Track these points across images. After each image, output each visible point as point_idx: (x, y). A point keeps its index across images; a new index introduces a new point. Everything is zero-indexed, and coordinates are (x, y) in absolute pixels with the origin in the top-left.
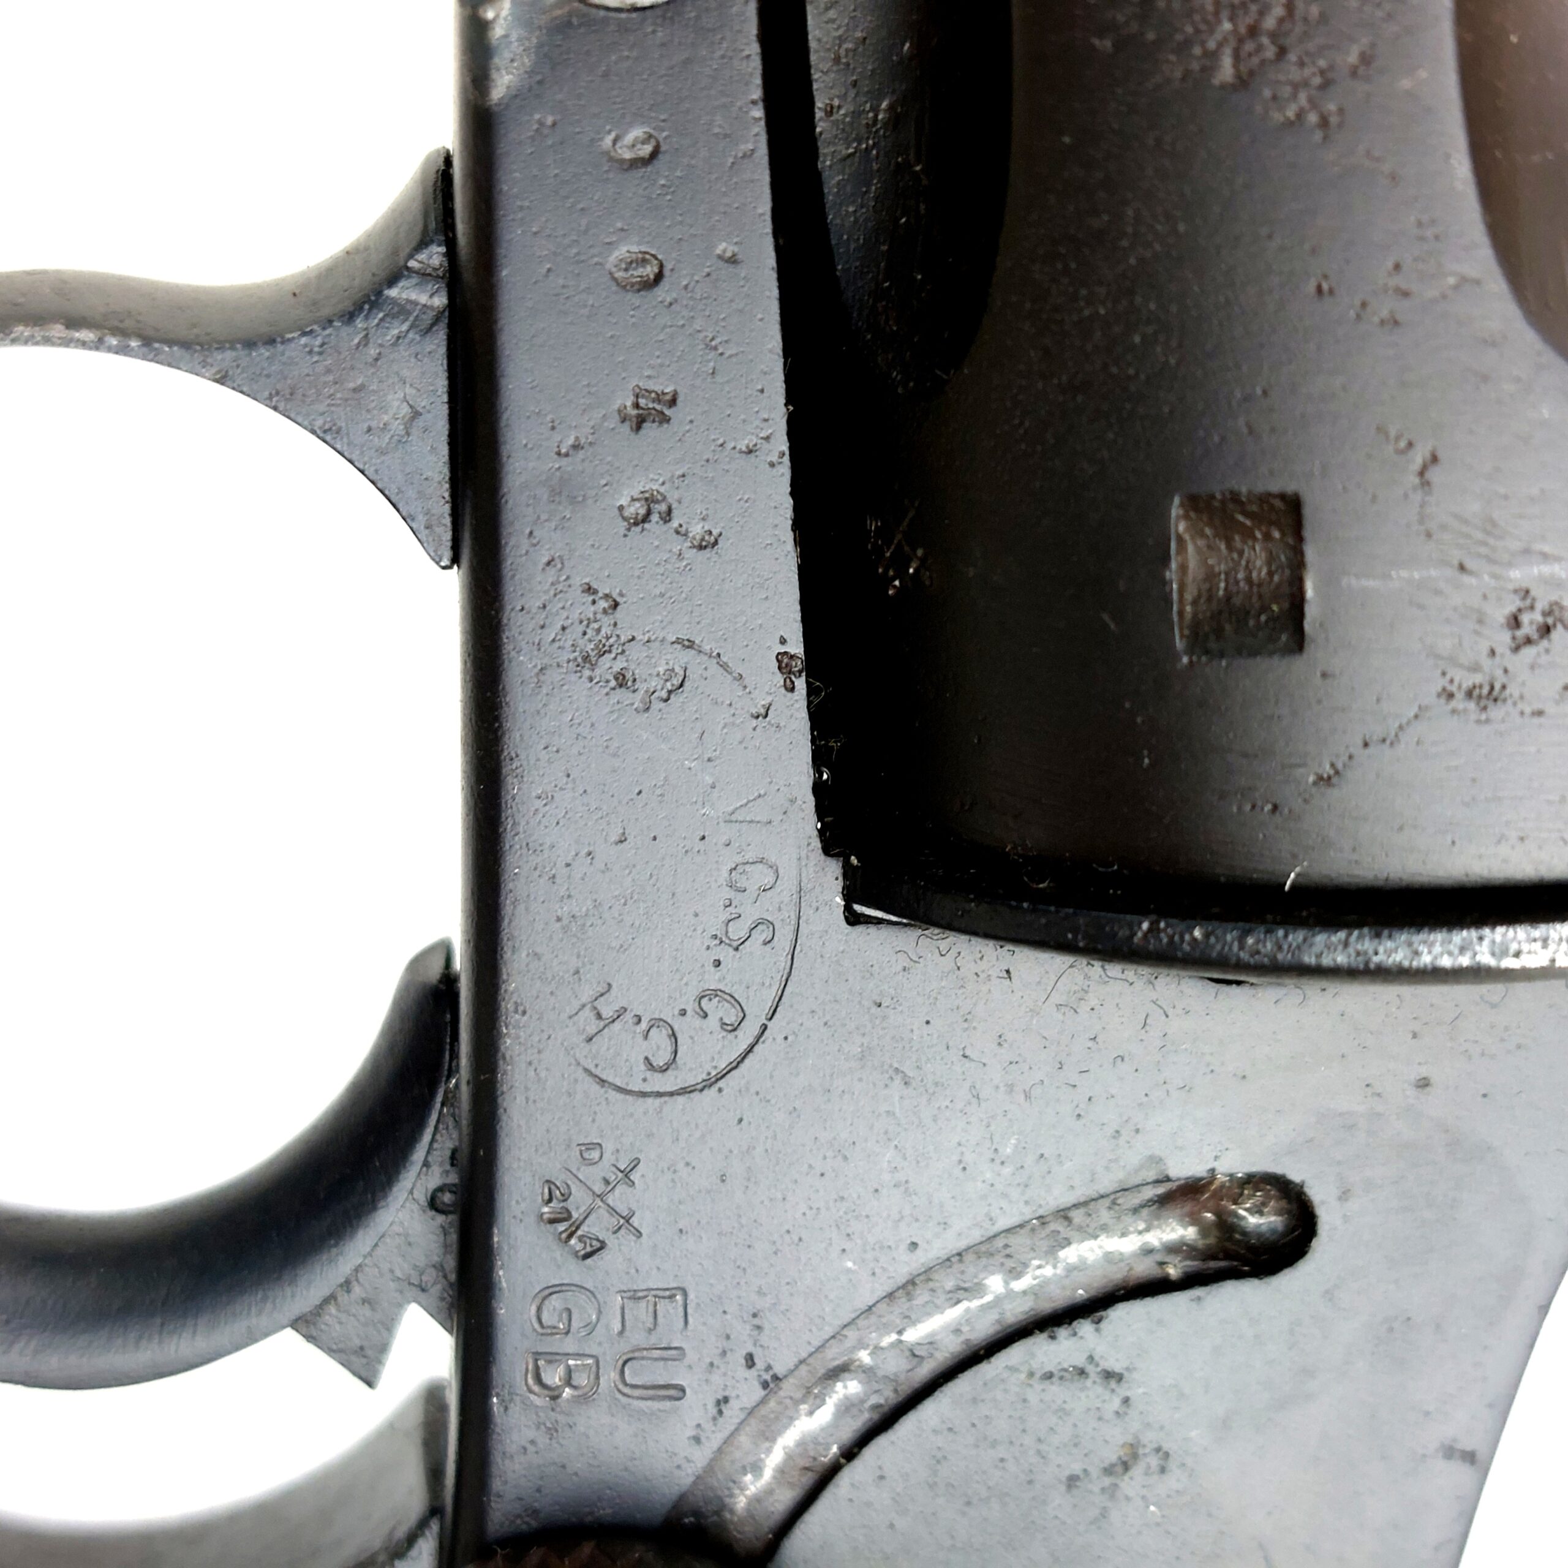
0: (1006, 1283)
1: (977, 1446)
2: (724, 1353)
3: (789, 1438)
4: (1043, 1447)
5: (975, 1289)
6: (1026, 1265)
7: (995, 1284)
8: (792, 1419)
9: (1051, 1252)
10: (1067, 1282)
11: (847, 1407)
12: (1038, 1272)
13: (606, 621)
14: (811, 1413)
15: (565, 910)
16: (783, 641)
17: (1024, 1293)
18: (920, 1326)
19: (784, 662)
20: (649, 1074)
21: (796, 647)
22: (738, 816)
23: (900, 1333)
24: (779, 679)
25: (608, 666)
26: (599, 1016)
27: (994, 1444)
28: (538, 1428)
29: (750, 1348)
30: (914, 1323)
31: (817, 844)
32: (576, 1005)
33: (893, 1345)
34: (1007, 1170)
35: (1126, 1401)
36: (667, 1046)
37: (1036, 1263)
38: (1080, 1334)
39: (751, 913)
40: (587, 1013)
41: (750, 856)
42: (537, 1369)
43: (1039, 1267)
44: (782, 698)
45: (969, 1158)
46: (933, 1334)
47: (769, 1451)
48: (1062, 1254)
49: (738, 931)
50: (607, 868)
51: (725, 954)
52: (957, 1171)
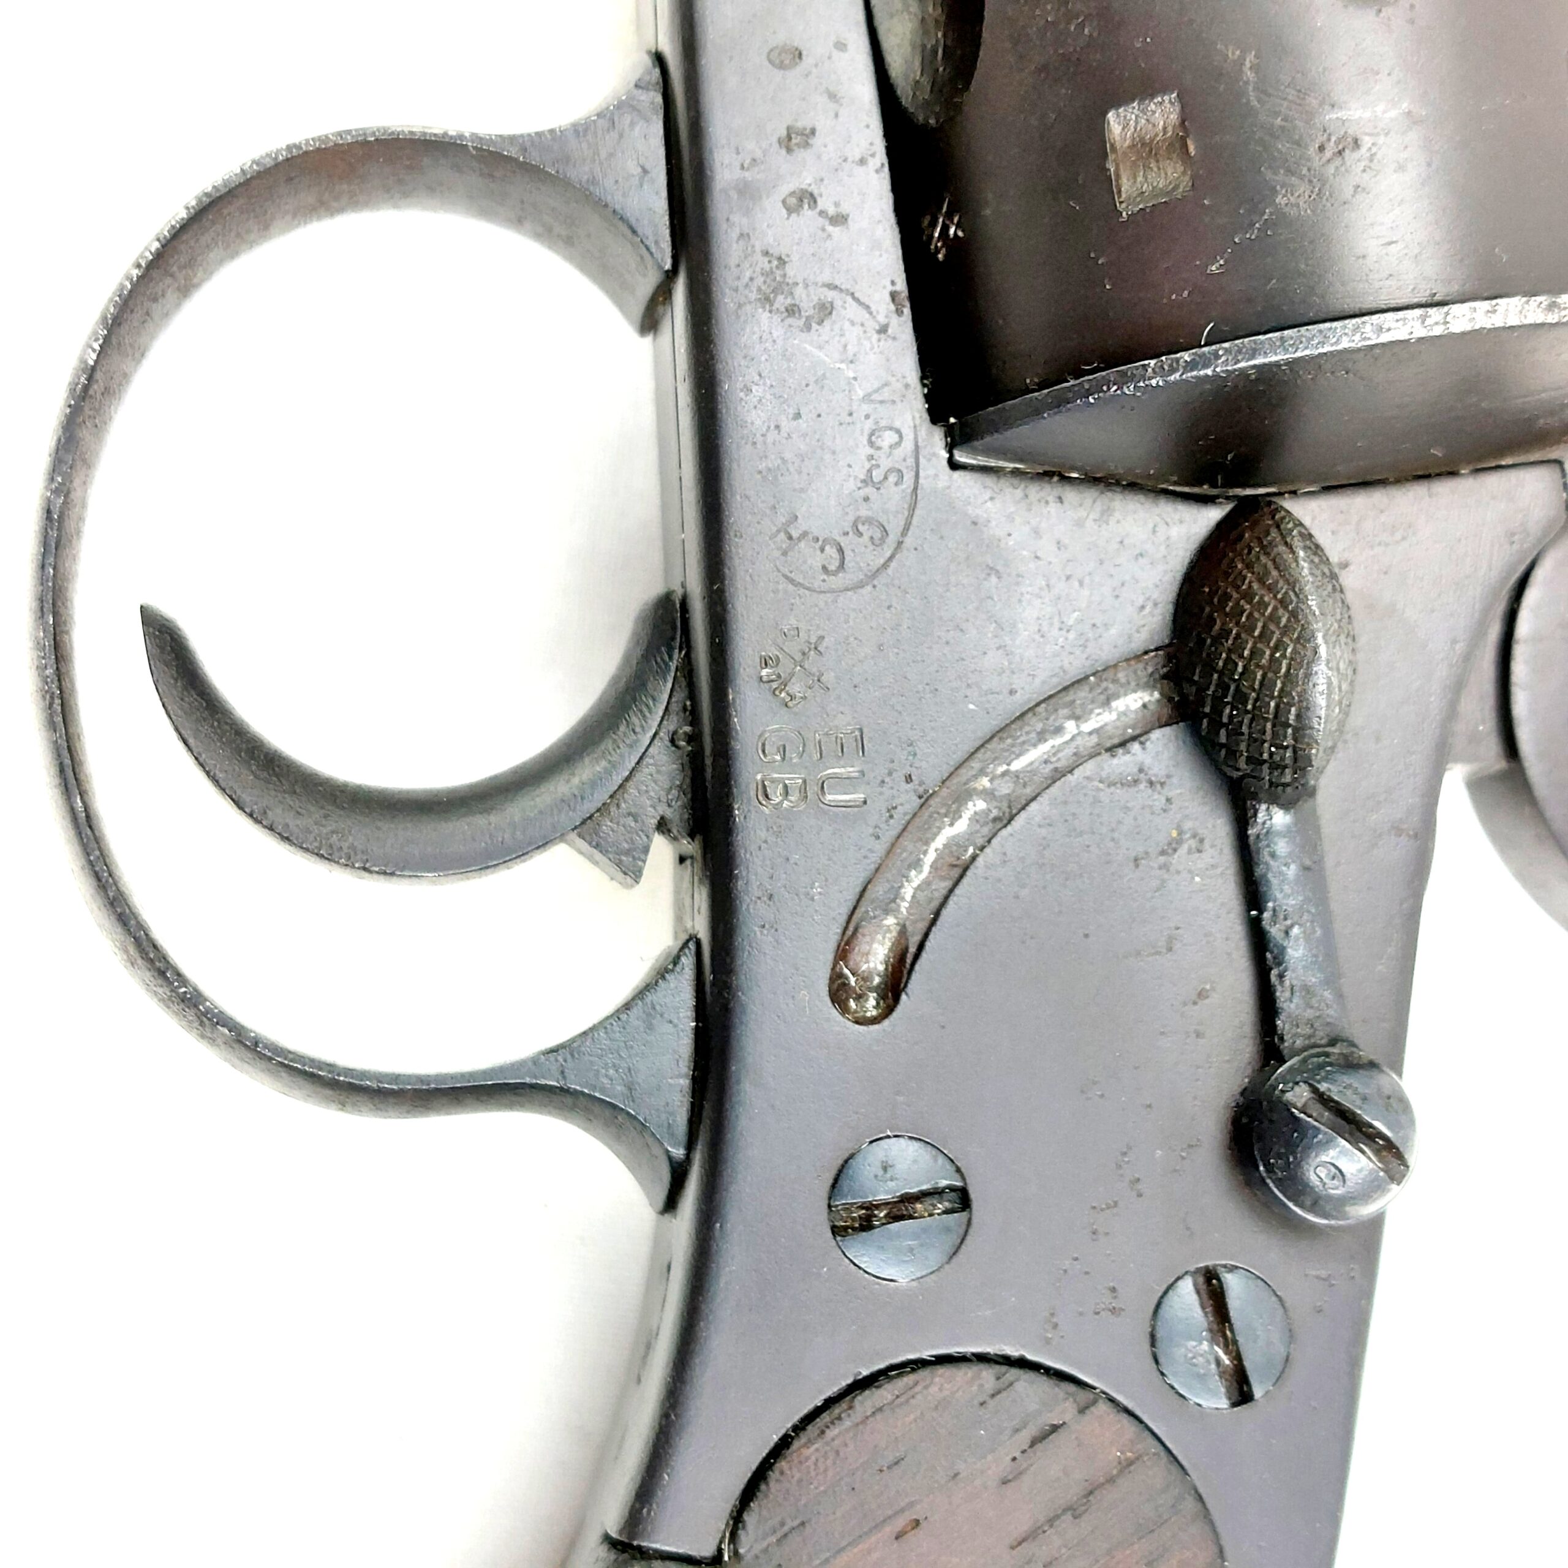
0: (1078, 726)
1: (1069, 836)
2: (890, 774)
3: (939, 842)
4: (1116, 835)
5: (1059, 730)
6: (1091, 711)
7: (1071, 726)
8: (940, 829)
9: (1107, 703)
10: (1118, 723)
11: (975, 819)
12: (1099, 718)
13: (778, 273)
14: (952, 825)
15: (762, 466)
16: (893, 283)
17: (1090, 733)
18: (1022, 758)
19: (894, 296)
20: (825, 577)
21: (901, 286)
22: (873, 397)
23: (1008, 765)
24: (892, 307)
25: (781, 301)
26: (790, 538)
27: (1081, 834)
28: (768, 830)
29: (908, 770)
30: (1018, 756)
31: (926, 416)
32: (774, 529)
33: (1005, 774)
34: (1072, 636)
35: (1168, 800)
36: (836, 555)
37: (1097, 711)
38: (1133, 751)
39: (885, 463)
40: (782, 535)
41: (883, 423)
42: (764, 787)
43: (1099, 714)
44: (895, 320)
45: (1045, 628)
46: (1032, 763)
47: (925, 853)
48: (1114, 704)
49: (877, 475)
50: (789, 437)
51: (869, 491)
52: (1037, 637)
